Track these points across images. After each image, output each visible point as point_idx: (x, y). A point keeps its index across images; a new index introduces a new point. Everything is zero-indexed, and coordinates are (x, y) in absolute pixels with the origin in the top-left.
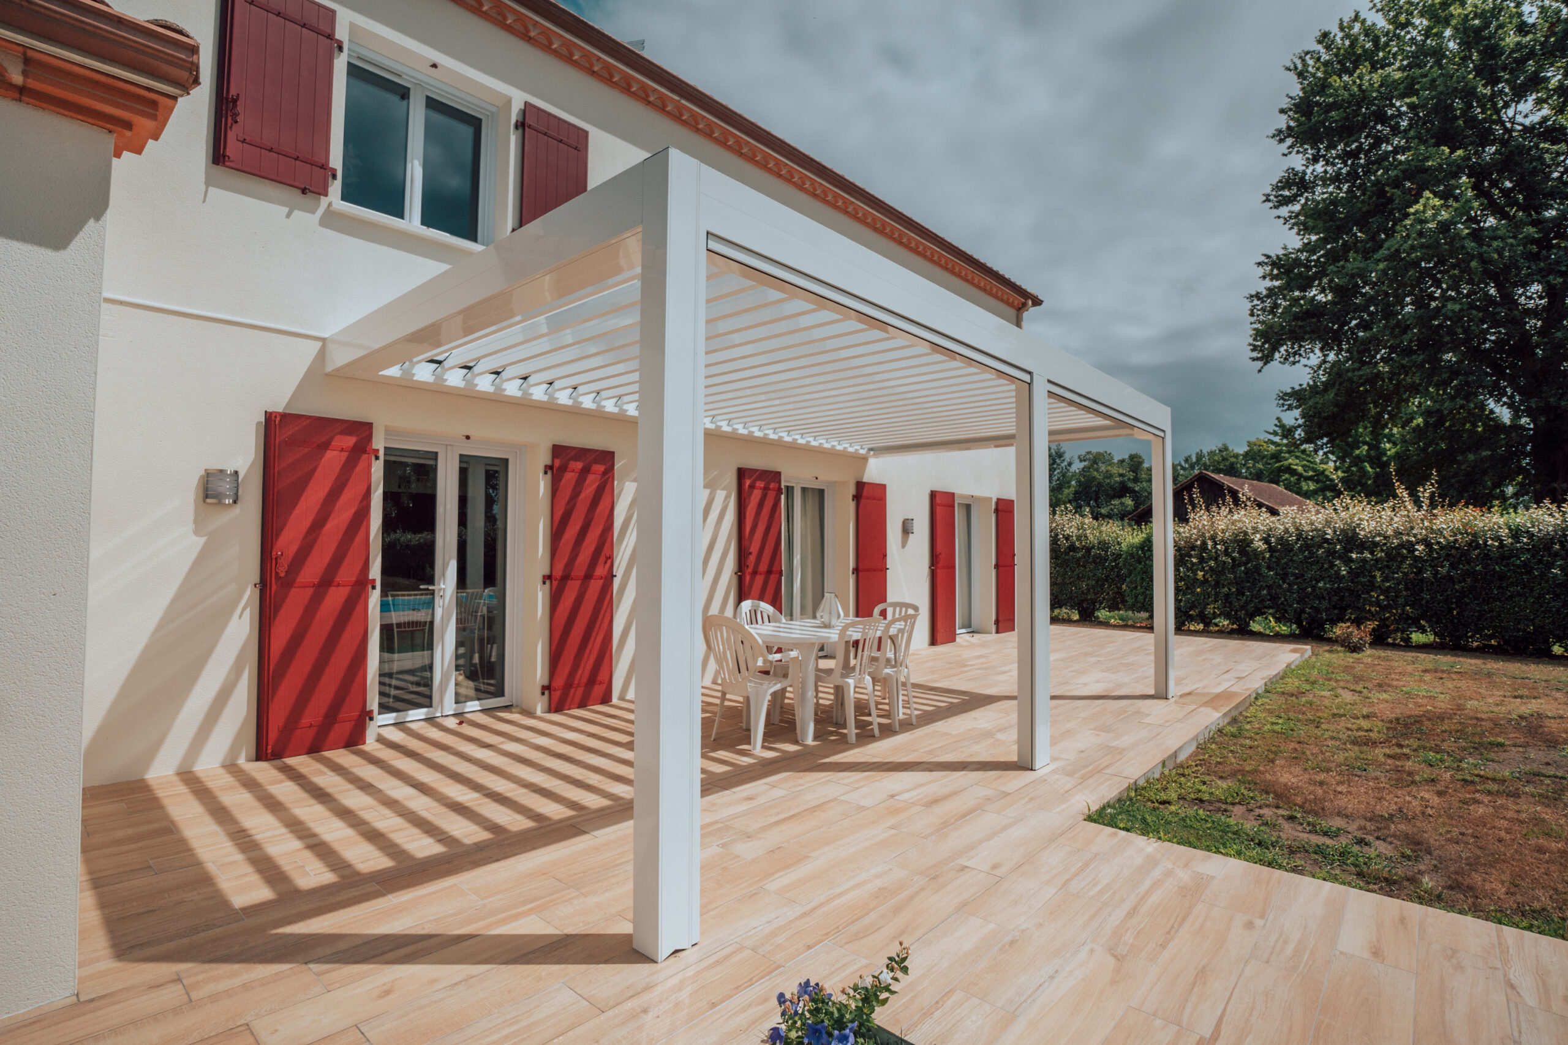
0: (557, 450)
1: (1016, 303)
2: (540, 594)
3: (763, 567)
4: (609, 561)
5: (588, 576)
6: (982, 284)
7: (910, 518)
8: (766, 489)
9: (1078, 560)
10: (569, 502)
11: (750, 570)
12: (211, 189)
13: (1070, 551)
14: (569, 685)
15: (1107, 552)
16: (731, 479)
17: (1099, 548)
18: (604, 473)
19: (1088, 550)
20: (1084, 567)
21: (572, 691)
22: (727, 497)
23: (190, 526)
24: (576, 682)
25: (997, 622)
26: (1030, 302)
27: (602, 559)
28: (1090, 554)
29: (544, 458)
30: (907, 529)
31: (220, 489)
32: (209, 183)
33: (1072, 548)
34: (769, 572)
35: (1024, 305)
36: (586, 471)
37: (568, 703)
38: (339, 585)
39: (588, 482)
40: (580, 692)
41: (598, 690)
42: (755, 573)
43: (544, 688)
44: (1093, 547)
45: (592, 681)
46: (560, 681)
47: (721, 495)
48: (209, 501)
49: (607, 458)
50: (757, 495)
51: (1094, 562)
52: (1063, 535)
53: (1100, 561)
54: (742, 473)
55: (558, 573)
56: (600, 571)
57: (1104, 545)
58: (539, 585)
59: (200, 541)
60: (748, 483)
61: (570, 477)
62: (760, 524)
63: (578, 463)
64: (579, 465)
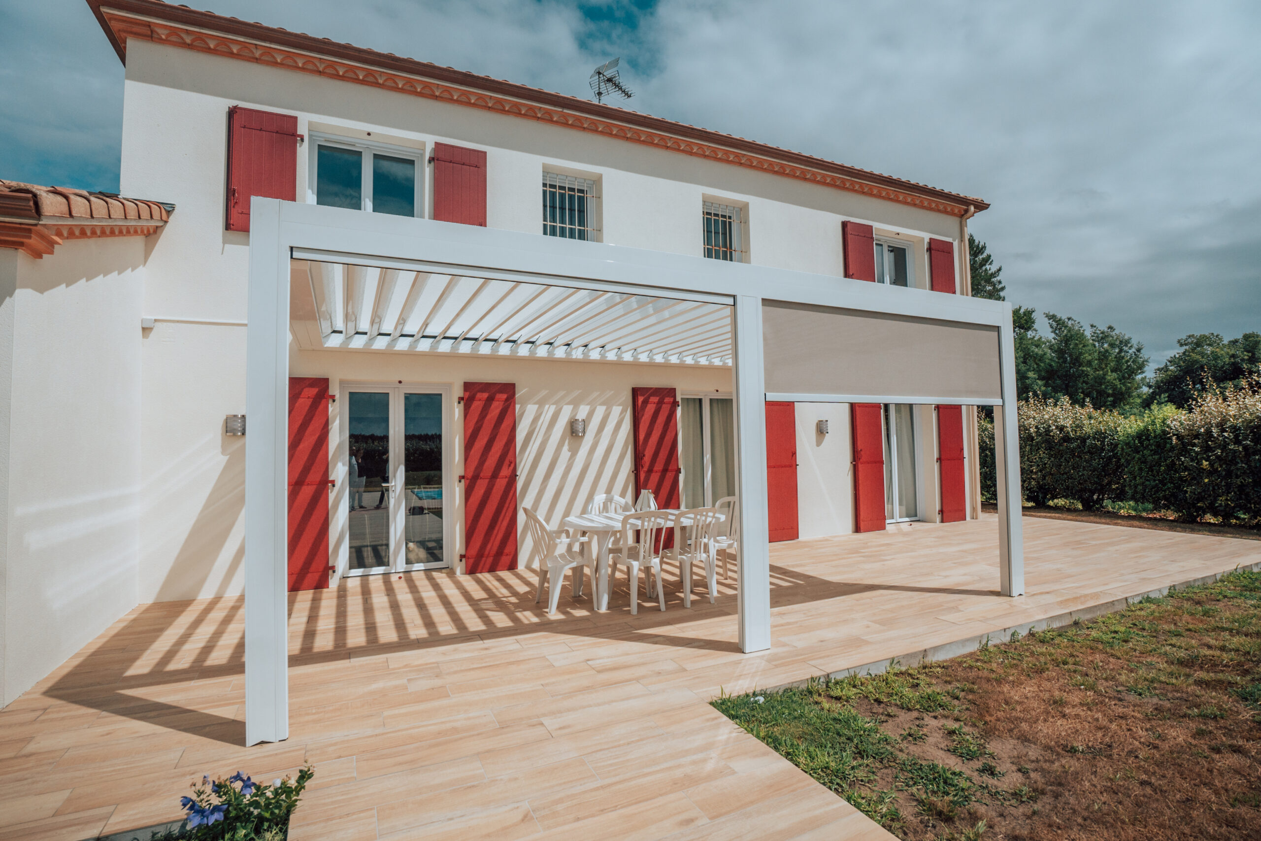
0: (467, 386)
1: (956, 211)
2: (457, 490)
3: (659, 466)
4: (512, 465)
5: (495, 476)
6: (909, 200)
7: (824, 419)
8: (660, 403)
9: (1073, 451)
10: (477, 422)
11: (645, 469)
12: (227, 246)
13: (1065, 441)
14: (480, 555)
15: (1103, 442)
16: (627, 396)
17: (1094, 438)
18: (507, 400)
19: (1083, 440)
20: (1080, 457)
21: (484, 559)
22: (623, 411)
23: (219, 450)
24: (486, 552)
25: (941, 512)
26: (972, 208)
27: (507, 462)
28: (1085, 444)
29: (458, 391)
30: (821, 429)
31: (235, 427)
32: (224, 242)
33: (1067, 439)
34: (665, 470)
35: (966, 211)
36: (490, 400)
37: (480, 568)
38: (308, 484)
39: (493, 406)
40: (490, 560)
41: (505, 560)
42: (650, 471)
43: (462, 557)
44: (1089, 437)
45: (499, 553)
46: (473, 552)
47: (616, 410)
48: (228, 434)
49: (509, 389)
50: (650, 409)
51: (1089, 452)
52: (1057, 427)
53: (1095, 451)
54: (636, 392)
55: (470, 475)
56: (505, 472)
57: (1100, 435)
58: (457, 483)
59: (225, 459)
60: (641, 399)
61: (477, 405)
62: (654, 432)
63: (484, 394)
64: (485, 395)
